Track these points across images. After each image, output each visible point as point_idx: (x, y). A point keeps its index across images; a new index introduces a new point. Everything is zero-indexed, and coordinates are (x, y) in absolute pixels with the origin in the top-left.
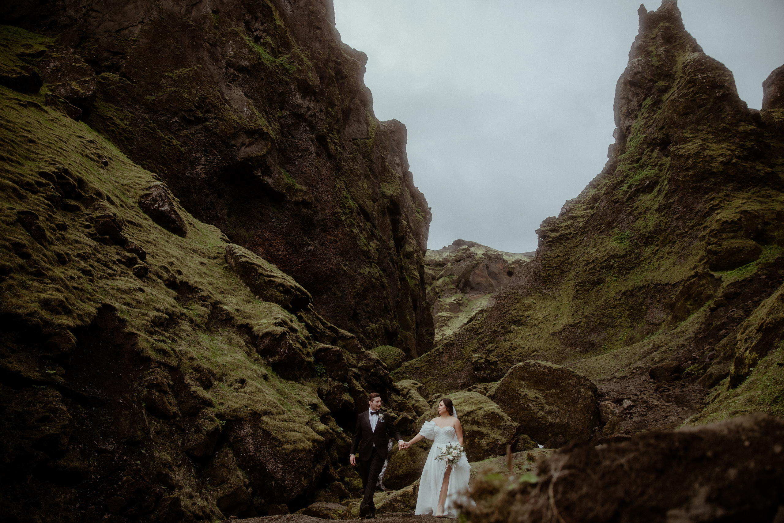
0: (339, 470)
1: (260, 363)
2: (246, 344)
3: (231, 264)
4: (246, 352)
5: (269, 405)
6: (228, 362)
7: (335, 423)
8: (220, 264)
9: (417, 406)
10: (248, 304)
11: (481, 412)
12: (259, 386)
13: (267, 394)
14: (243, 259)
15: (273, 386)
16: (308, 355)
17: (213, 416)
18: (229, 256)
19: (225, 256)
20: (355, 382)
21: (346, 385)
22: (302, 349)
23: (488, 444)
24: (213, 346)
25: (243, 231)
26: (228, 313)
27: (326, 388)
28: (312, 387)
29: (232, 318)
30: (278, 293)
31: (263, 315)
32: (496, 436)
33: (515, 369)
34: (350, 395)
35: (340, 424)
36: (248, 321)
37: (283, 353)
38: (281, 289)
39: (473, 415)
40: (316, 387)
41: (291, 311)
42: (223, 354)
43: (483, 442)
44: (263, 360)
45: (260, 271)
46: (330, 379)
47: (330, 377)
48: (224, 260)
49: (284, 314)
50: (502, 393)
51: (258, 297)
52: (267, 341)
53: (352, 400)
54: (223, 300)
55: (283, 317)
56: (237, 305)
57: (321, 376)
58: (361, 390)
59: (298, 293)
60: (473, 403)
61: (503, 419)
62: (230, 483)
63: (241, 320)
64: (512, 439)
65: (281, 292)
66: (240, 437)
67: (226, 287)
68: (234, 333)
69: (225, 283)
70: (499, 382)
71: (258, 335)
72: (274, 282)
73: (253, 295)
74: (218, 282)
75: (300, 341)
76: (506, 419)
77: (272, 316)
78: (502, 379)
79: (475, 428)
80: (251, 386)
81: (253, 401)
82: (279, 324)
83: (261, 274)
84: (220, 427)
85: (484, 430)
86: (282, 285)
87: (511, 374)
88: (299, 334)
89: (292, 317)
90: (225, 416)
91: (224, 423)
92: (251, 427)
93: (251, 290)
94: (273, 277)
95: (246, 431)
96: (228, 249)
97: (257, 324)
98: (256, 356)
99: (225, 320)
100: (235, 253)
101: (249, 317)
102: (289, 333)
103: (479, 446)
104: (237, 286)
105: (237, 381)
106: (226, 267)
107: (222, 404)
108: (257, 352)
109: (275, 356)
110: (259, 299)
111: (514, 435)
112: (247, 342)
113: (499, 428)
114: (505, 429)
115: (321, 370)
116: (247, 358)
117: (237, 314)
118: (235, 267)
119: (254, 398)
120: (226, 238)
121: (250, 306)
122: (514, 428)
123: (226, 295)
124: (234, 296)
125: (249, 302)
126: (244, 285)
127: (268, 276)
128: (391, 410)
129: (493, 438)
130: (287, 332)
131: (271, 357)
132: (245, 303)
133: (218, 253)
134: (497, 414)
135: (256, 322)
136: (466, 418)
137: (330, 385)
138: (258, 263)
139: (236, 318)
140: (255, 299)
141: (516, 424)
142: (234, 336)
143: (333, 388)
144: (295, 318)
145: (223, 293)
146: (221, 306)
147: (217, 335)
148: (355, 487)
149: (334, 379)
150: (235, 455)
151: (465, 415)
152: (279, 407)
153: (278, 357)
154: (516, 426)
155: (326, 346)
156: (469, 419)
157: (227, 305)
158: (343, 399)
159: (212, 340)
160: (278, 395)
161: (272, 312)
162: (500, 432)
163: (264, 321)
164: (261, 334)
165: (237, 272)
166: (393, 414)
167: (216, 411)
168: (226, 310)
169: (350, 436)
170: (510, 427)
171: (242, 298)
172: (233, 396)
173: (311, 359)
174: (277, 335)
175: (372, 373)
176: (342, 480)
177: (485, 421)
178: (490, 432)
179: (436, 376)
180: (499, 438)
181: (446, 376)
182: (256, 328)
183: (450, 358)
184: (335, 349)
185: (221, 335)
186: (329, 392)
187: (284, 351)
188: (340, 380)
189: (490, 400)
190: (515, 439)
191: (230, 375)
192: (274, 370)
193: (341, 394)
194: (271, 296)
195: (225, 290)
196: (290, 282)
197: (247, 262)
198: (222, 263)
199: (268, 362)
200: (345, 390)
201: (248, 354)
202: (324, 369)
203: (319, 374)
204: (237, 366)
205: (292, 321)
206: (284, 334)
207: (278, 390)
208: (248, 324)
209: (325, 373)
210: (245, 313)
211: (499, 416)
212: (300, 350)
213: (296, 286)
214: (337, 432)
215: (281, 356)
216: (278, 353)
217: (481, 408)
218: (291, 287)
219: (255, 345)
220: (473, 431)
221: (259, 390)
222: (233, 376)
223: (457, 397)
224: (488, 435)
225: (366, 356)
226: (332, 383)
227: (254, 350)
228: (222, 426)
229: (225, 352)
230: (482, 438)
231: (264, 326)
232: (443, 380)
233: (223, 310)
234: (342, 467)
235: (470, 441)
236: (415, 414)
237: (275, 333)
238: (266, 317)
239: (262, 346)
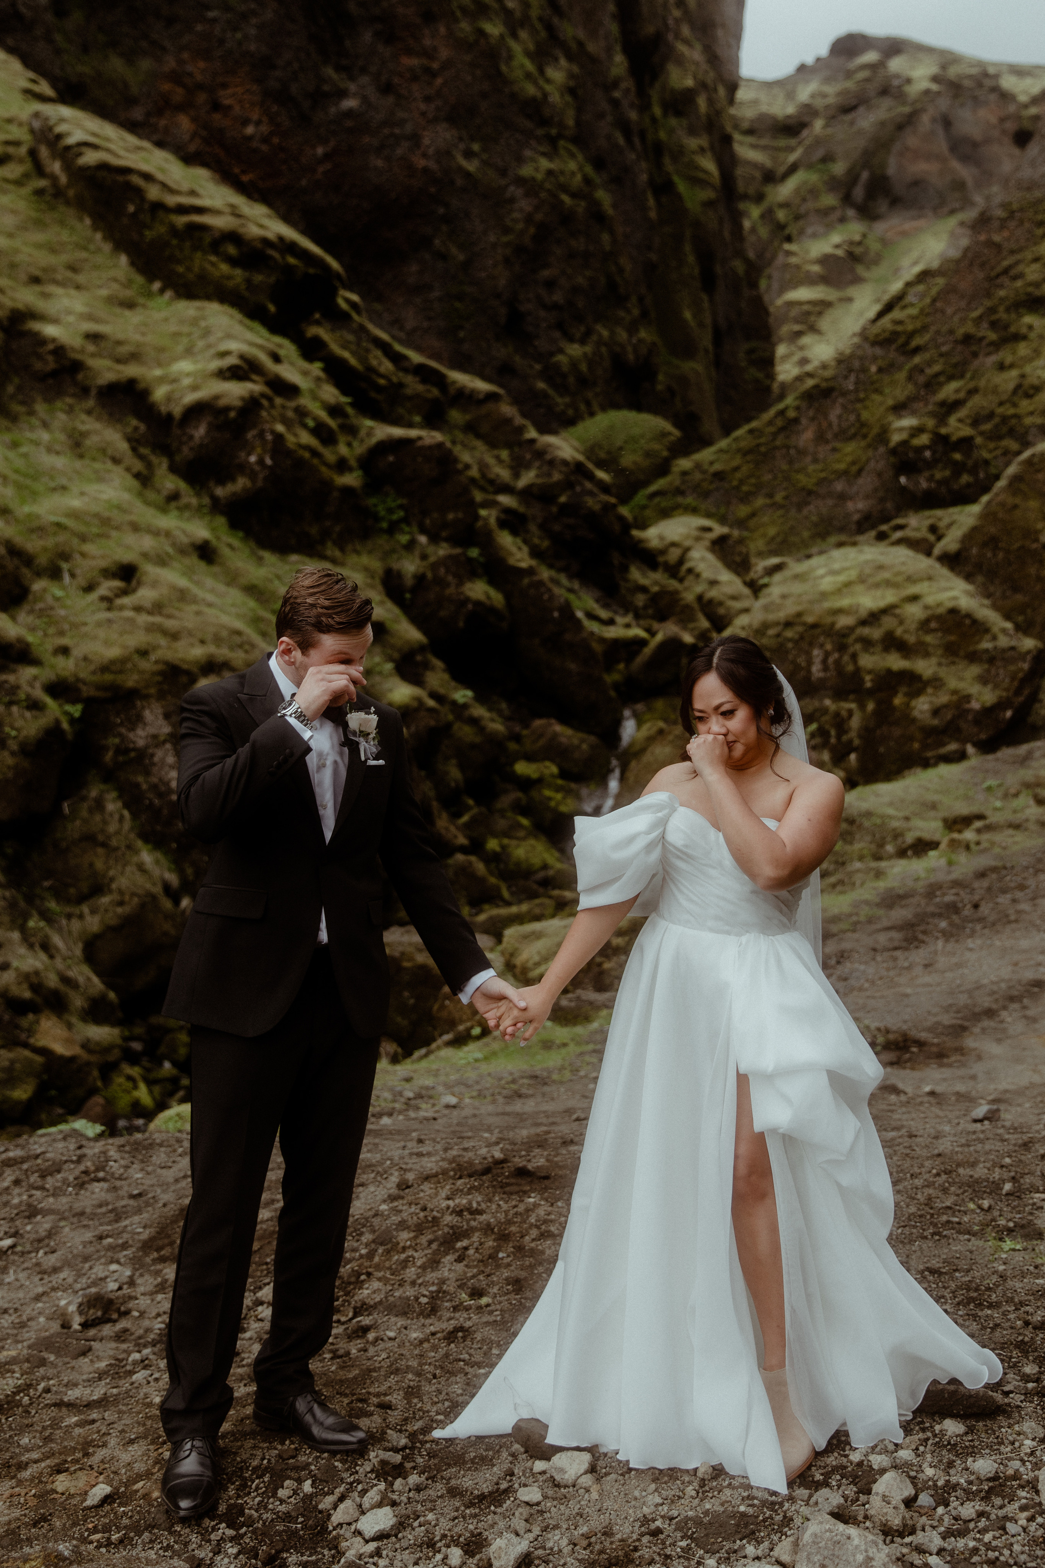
0: (465, 818)
1: (187, 507)
2: (134, 449)
3: (54, 178)
4: (137, 476)
5: (218, 640)
6: (74, 514)
7: (446, 676)
8: (19, 183)
9: (711, 601)
10: (127, 313)
11: (914, 612)
12: (183, 582)
13: (210, 605)
14: (90, 158)
15: (232, 579)
16: (342, 466)
17: (38, 693)
18: (44, 152)
19: (33, 153)
20: (506, 540)
21: (474, 553)
22: (321, 449)
23: (936, 712)
24: (19, 463)
25: (116, 65)
26: (60, 351)
27: (410, 567)
28: (366, 569)
29: (76, 366)
30: (224, 268)
31: (180, 348)
32: (961, 685)
33: (1029, 462)
34: (491, 582)
35: (460, 677)
36: (131, 371)
37: (257, 468)
38: (232, 250)
39: (888, 622)
40: (377, 565)
41: (275, 326)
42: (54, 489)
43: (922, 706)
44: (198, 495)
45: (153, 193)
46: (423, 539)
47: (423, 531)
48: (28, 166)
49: (249, 336)
50: (985, 545)
51: (157, 285)
52: (200, 432)
53: (497, 598)
54: (40, 305)
55: (244, 348)
56: (90, 317)
57: (393, 529)
58: (524, 565)
59: (292, 260)
60: (889, 584)
61: (987, 630)
62: (121, 892)
63: (109, 369)
64: (1018, 692)
65: (233, 262)
66: (134, 749)
67: (44, 259)
68: (89, 413)
69: (39, 246)
70: (975, 509)
71: (170, 416)
72: (204, 228)
73: (139, 279)
74: (17, 243)
75: (311, 423)
76: (995, 629)
77: (209, 346)
78: (985, 499)
79: (896, 662)
80: (155, 584)
81: (165, 632)
82: (235, 373)
83: (158, 206)
84: (65, 726)
85: (924, 667)
86: (233, 237)
87: (1017, 479)
88: (305, 401)
89: (280, 346)
90: (78, 690)
91: (76, 710)
92: (167, 716)
93: (133, 264)
94: (200, 210)
95: (151, 730)
96: (36, 124)
97: (162, 380)
98: (170, 483)
99: (54, 374)
100: (59, 137)
101: (135, 357)
102: (270, 400)
103: (907, 719)
104: (84, 255)
105: (106, 573)
106: (39, 192)
107: (64, 651)
108: (173, 469)
109: (233, 480)
110: (162, 291)
111: (1024, 682)
112: (135, 442)
113: (973, 657)
114: (991, 660)
115: (390, 511)
116: (140, 495)
117: (91, 348)
118: (68, 186)
119: (170, 624)
120: (45, 88)
121: (134, 318)
122: (1023, 656)
123: (52, 289)
124: (78, 287)
125: (130, 305)
126: (107, 247)
127: (183, 210)
128: (629, 619)
129: (955, 692)
130: (263, 395)
131: (222, 482)
132: (118, 310)
133: (8, 143)
134: (968, 616)
135: (158, 372)
136: (866, 631)
137: (424, 557)
138: (145, 167)
139: (92, 362)
140: (150, 295)
141: (1029, 643)
142: (87, 424)
143: (434, 566)
144: (287, 348)
145: (35, 280)
146: (36, 326)
147: (32, 428)
148: (518, 864)
149: (434, 539)
150: (126, 806)
151: (863, 623)
152: (253, 646)
153: (241, 483)
154: (1029, 652)
155: (397, 432)
156: (876, 633)
157: (55, 321)
158: (468, 600)
159: (15, 445)
160: (252, 604)
161: (207, 332)
162: (975, 670)
163: (184, 366)
164: (177, 411)
165: (80, 205)
166: (637, 632)
167: (46, 674)
168: (54, 340)
169: (500, 713)
170: (1009, 655)
171: (104, 292)
172: (99, 624)
173: (351, 479)
174: (227, 409)
175: (563, 508)
176: (476, 847)
177: (929, 639)
178: (943, 672)
179: (779, 497)
180: (975, 689)
181: (810, 493)
182: (159, 393)
183: (820, 438)
184: (428, 441)
185: (45, 425)
186: (420, 579)
187: (261, 462)
188: (454, 541)
189: (945, 571)
190: (1026, 692)
191: (83, 555)
192: (234, 525)
193: (461, 583)
194: (203, 277)
195: (45, 270)
196: (261, 226)
197: (104, 167)
198: (26, 176)
199: (215, 499)
200: (472, 571)
201: (144, 479)
202: (401, 507)
203: (385, 525)
204: (105, 522)
205: (276, 358)
206: (252, 405)
207: (251, 590)
208: (131, 383)
209: (406, 520)
210: (119, 343)
211: (975, 622)
212: (314, 453)
213: (281, 239)
214: (454, 703)
215: (253, 476)
216: (243, 468)
217: (914, 598)
218: (265, 241)
219: (165, 449)
220: (889, 671)
221: (183, 596)
222: (94, 558)
223: (837, 566)
224: (936, 682)
225: (540, 454)
226: (431, 550)
227: (162, 466)
228: (72, 721)
229: (64, 481)
230: (918, 693)
231: (186, 382)
232: (800, 507)
233: (40, 340)
234: (475, 811)
235: (879, 703)
236: (704, 624)
237: (222, 402)
238: (189, 352)
239: (185, 450)
